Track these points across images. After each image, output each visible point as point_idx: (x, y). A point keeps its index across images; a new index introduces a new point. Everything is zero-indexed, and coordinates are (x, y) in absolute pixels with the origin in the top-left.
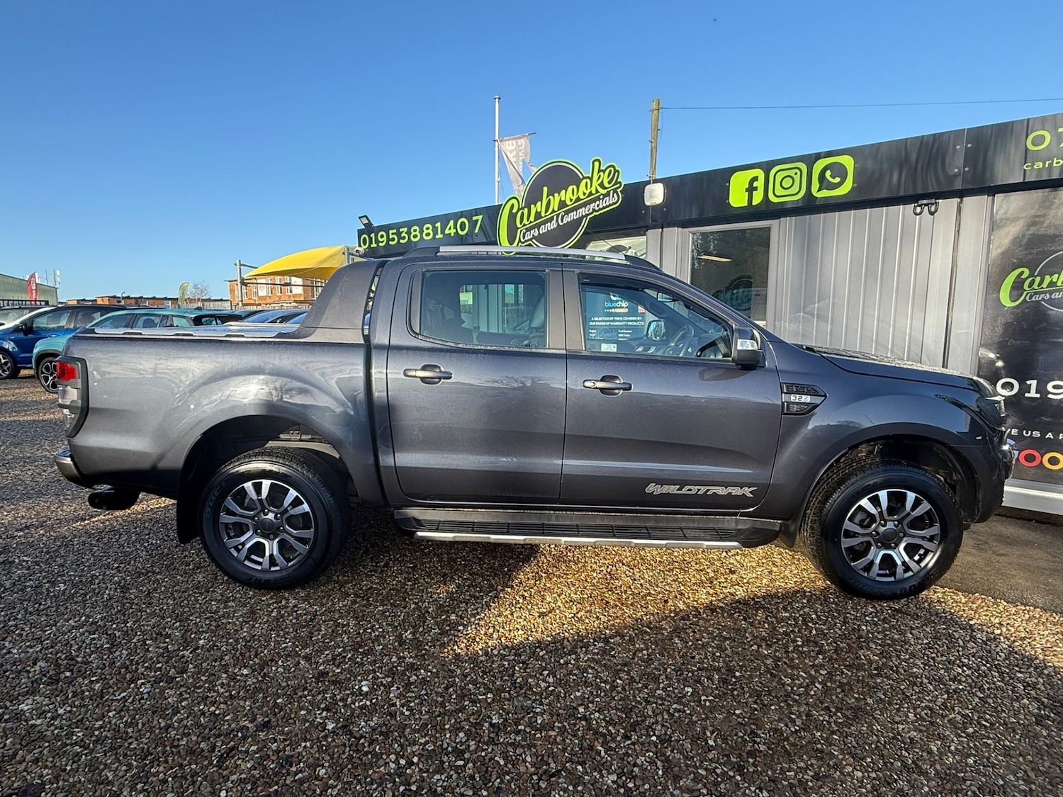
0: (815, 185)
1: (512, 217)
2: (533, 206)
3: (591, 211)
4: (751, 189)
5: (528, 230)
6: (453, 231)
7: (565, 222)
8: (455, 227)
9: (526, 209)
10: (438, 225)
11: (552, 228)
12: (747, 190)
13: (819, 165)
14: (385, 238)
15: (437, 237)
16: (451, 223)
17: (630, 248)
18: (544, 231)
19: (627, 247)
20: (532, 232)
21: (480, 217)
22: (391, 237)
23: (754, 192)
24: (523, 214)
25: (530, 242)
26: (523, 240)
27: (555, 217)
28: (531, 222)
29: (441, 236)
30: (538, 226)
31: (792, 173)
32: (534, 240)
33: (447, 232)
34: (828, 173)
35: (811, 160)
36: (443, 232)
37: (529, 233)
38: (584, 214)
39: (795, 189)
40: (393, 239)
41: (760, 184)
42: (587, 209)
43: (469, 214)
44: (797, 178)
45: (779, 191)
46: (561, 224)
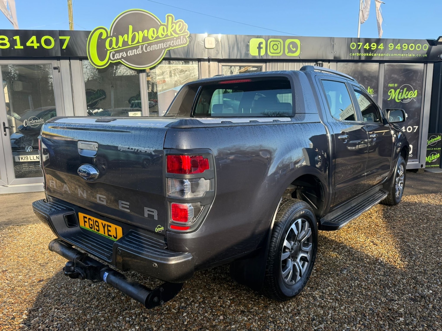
0: (287, 51)
4: (259, 48)
6: (36, 45)
8: (39, 42)
10: (17, 38)
12: (258, 48)
13: (288, 41)
15: (16, 47)
16: (34, 38)
17: (186, 71)
19: (185, 70)
21: (67, 38)
23: (261, 49)
29: (22, 47)
31: (277, 43)
33: (28, 44)
34: (291, 46)
35: (284, 38)
36: (23, 44)
39: (278, 51)
41: (264, 45)
44: (279, 46)
45: (272, 51)
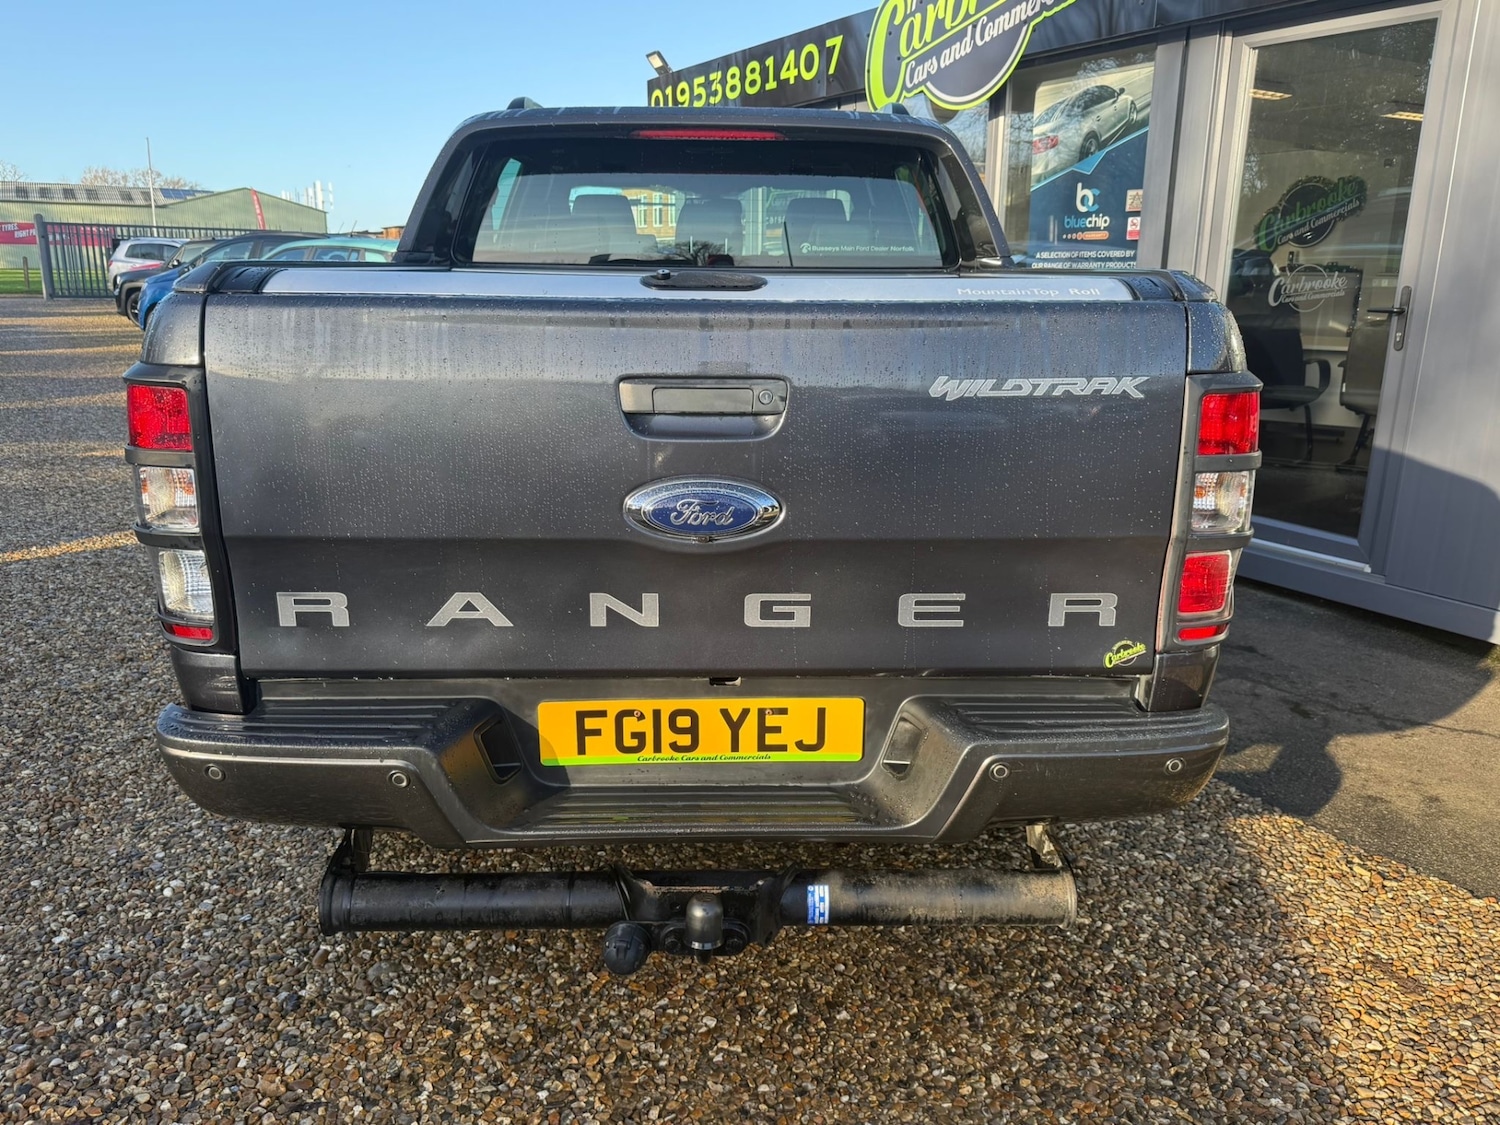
1: (893, 33)
2: (930, 7)
3: (1037, 9)
5: (921, 60)
6: (793, 73)
7: (987, 38)
8: (797, 65)
9: (918, 16)
10: (770, 62)
11: (963, 53)
14: (687, 95)
15: (768, 87)
16: (791, 56)
17: (1122, 91)
18: (948, 63)
19: (1117, 89)
20: (927, 64)
21: (836, 42)
22: (697, 91)
24: (912, 25)
25: (923, 88)
26: (909, 85)
27: (970, 28)
28: (926, 44)
29: (775, 85)
30: (936, 52)
32: (929, 84)
33: (784, 75)
36: (777, 77)
37: (920, 68)
38: (1024, 17)
40: (699, 97)
42: (1030, 7)
43: (818, 35)
46: (980, 43)
